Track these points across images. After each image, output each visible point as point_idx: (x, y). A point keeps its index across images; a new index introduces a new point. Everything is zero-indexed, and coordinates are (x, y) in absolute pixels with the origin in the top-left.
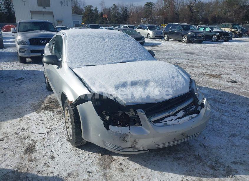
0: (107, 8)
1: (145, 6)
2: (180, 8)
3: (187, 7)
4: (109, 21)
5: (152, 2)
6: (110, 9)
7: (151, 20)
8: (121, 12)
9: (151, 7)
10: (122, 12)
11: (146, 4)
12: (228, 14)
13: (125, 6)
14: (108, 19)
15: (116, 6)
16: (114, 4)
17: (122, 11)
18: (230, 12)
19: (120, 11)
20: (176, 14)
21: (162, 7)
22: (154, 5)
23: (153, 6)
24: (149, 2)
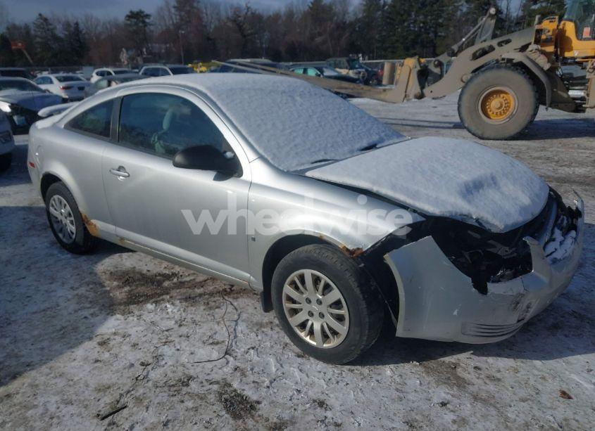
0: (17, 23)
1: (128, 20)
2: (213, 26)
3: (230, 24)
4: (32, 59)
5: (143, 10)
6: (27, 27)
7: (148, 54)
8: (61, 35)
9: (144, 22)
10: (66, 35)
11: (128, 16)
12: (319, 40)
13: (72, 20)
14: (30, 54)
15: (46, 20)
16: (40, 15)
17: (66, 33)
18: (320, 34)
19: (60, 32)
20: (209, 39)
21: (171, 22)
22: (149, 19)
23: (147, 20)
24: (135, 10)
